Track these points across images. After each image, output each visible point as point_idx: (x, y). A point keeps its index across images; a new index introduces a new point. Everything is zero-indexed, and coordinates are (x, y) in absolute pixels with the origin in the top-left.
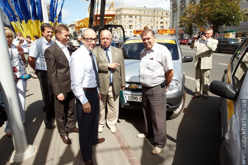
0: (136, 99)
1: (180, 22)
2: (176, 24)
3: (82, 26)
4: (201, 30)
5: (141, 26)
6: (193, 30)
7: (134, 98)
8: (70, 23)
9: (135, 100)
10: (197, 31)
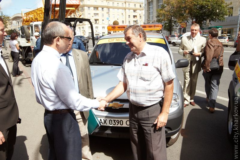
0: (121, 124)
1: (158, 16)
2: (153, 18)
3: (32, 19)
4: (182, 25)
5: (109, 21)
6: (173, 26)
7: (118, 123)
8: (15, 15)
9: (119, 125)
10: (177, 26)
